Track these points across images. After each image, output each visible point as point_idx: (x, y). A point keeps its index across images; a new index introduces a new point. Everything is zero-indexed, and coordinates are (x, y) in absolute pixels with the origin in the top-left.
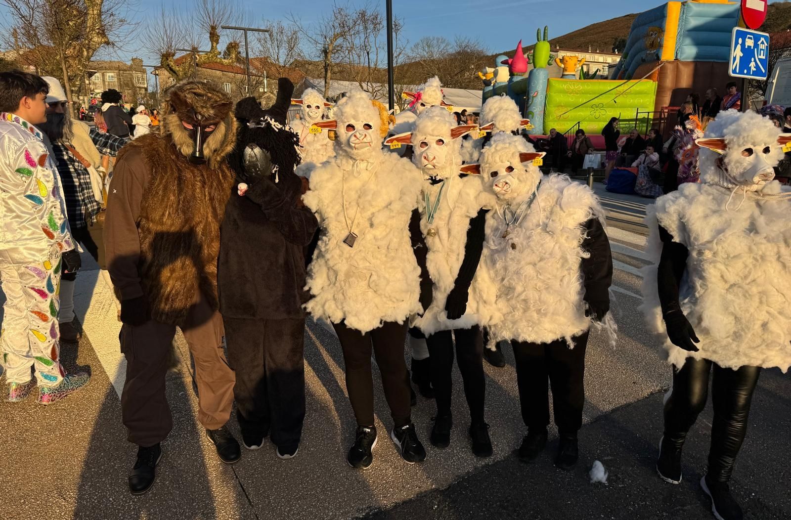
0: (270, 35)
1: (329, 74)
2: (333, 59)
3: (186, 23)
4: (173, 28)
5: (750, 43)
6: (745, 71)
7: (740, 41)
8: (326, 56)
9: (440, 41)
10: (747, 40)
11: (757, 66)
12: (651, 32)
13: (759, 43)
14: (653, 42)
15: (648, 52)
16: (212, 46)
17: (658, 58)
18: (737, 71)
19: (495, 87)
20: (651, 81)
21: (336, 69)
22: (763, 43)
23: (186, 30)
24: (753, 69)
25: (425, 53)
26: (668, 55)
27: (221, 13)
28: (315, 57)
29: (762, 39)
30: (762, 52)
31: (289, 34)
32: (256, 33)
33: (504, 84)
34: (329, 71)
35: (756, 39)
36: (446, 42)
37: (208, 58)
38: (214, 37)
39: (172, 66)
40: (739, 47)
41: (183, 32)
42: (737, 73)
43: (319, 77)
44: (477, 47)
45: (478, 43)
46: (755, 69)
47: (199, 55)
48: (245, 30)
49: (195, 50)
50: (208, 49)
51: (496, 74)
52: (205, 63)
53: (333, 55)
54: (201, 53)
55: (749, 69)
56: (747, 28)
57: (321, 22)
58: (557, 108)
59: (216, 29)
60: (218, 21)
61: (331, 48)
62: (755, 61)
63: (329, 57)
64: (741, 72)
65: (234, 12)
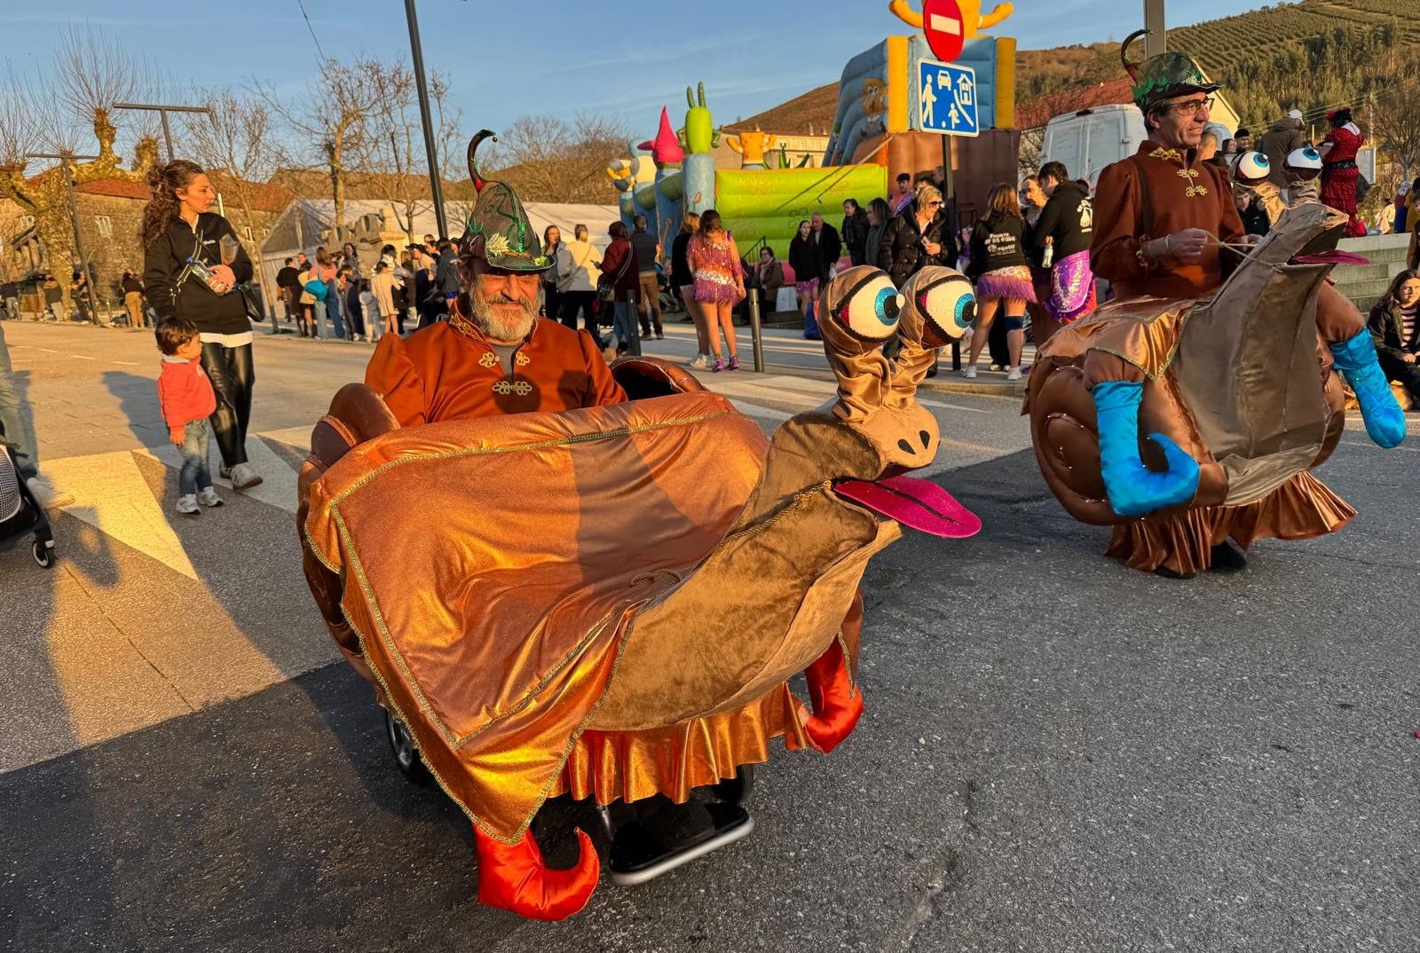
0: (211, 117)
1: (341, 188)
2: (348, 161)
3: (41, 105)
4: (14, 116)
5: (944, 81)
6: (944, 124)
7: (929, 78)
8: (332, 156)
9: (550, 124)
10: (939, 77)
11: (961, 117)
12: (869, 88)
13: (959, 81)
14: (873, 103)
15: (869, 120)
16: (102, 147)
17: (884, 130)
18: (931, 124)
19: (637, 192)
20: (877, 167)
21: (352, 178)
22: (964, 81)
23: (44, 119)
24: (955, 120)
25: (526, 147)
26: (897, 122)
27: (114, 84)
28: (311, 157)
29: (963, 76)
30: (966, 94)
31: (248, 114)
32: (184, 115)
33: (649, 185)
34: (340, 182)
35: (955, 75)
36: (561, 126)
37: (96, 170)
38: (104, 129)
39: (22, 190)
40: (929, 87)
41: (38, 123)
42: (930, 127)
43: (322, 195)
44: (616, 132)
45: (617, 126)
46: (958, 121)
47: (76, 166)
48: (162, 110)
49: (67, 156)
50: (96, 151)
51: (634, 170)
52: (89, 180)
53: (345, 153)
54: (79, 162)
55: (949, 120)
56: (939, 60)
57: (316, 93)
58: (734, 220)
59: (106, 114)
60: (108, 98)
61: (339, 141)
62: (956, 108)
63: (337, 157)
64: (937, 125)
65: (139, 82)
